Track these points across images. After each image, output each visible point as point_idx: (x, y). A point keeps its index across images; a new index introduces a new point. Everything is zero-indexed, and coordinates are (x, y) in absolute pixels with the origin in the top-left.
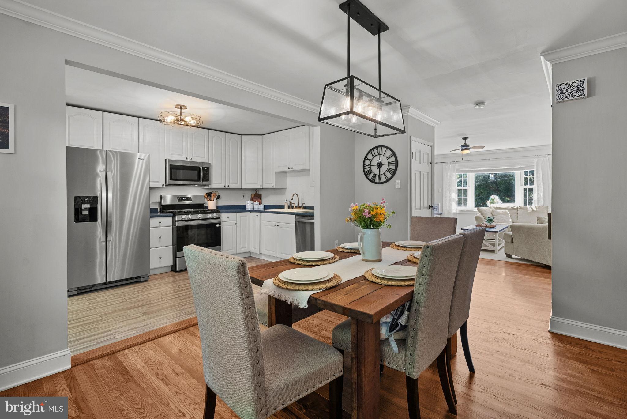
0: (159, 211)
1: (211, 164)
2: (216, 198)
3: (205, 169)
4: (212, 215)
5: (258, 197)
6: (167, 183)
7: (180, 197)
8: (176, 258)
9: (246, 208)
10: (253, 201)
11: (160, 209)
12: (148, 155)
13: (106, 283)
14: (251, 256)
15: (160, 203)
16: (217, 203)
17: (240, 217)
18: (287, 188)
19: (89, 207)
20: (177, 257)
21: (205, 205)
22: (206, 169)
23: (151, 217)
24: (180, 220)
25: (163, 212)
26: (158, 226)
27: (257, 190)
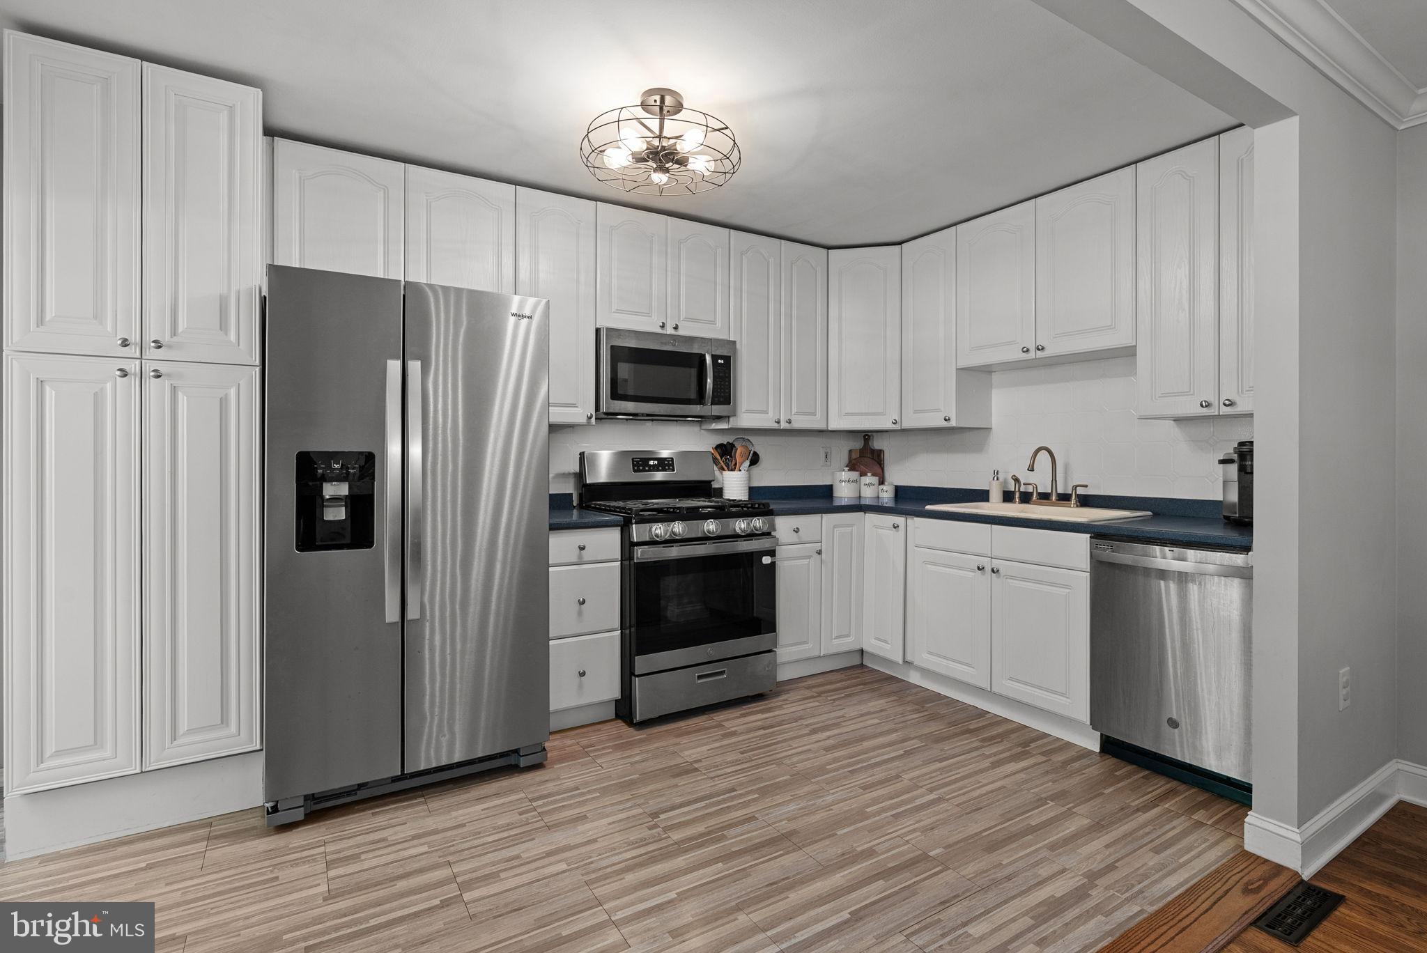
0: (575, 504)
1: (738, 346)
2: (747, 463)
3: (720, 361)
4: (748, 524)
5: (873, 459)
6: (603, 408)
7: (642, 459)
8: (633, 677)
9: (835, 494)
10: (857, 474)
11: (581, 496)
12: (544, 301)
13: (403, 777)
14: (862, 666)
15: (580, 476)
16: (750, 479)
17: (835, 527)
18: (993, 426)
19: (347, 494)
20: (636, 674)
21: (715, 485)
22: (722, 362)
23: (554, 528)
24: (647, 539)
25: (588, 508)
26: (575, 559)
27: (867, 435)
